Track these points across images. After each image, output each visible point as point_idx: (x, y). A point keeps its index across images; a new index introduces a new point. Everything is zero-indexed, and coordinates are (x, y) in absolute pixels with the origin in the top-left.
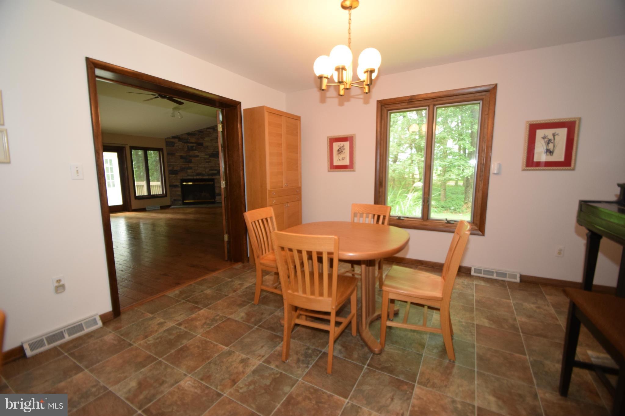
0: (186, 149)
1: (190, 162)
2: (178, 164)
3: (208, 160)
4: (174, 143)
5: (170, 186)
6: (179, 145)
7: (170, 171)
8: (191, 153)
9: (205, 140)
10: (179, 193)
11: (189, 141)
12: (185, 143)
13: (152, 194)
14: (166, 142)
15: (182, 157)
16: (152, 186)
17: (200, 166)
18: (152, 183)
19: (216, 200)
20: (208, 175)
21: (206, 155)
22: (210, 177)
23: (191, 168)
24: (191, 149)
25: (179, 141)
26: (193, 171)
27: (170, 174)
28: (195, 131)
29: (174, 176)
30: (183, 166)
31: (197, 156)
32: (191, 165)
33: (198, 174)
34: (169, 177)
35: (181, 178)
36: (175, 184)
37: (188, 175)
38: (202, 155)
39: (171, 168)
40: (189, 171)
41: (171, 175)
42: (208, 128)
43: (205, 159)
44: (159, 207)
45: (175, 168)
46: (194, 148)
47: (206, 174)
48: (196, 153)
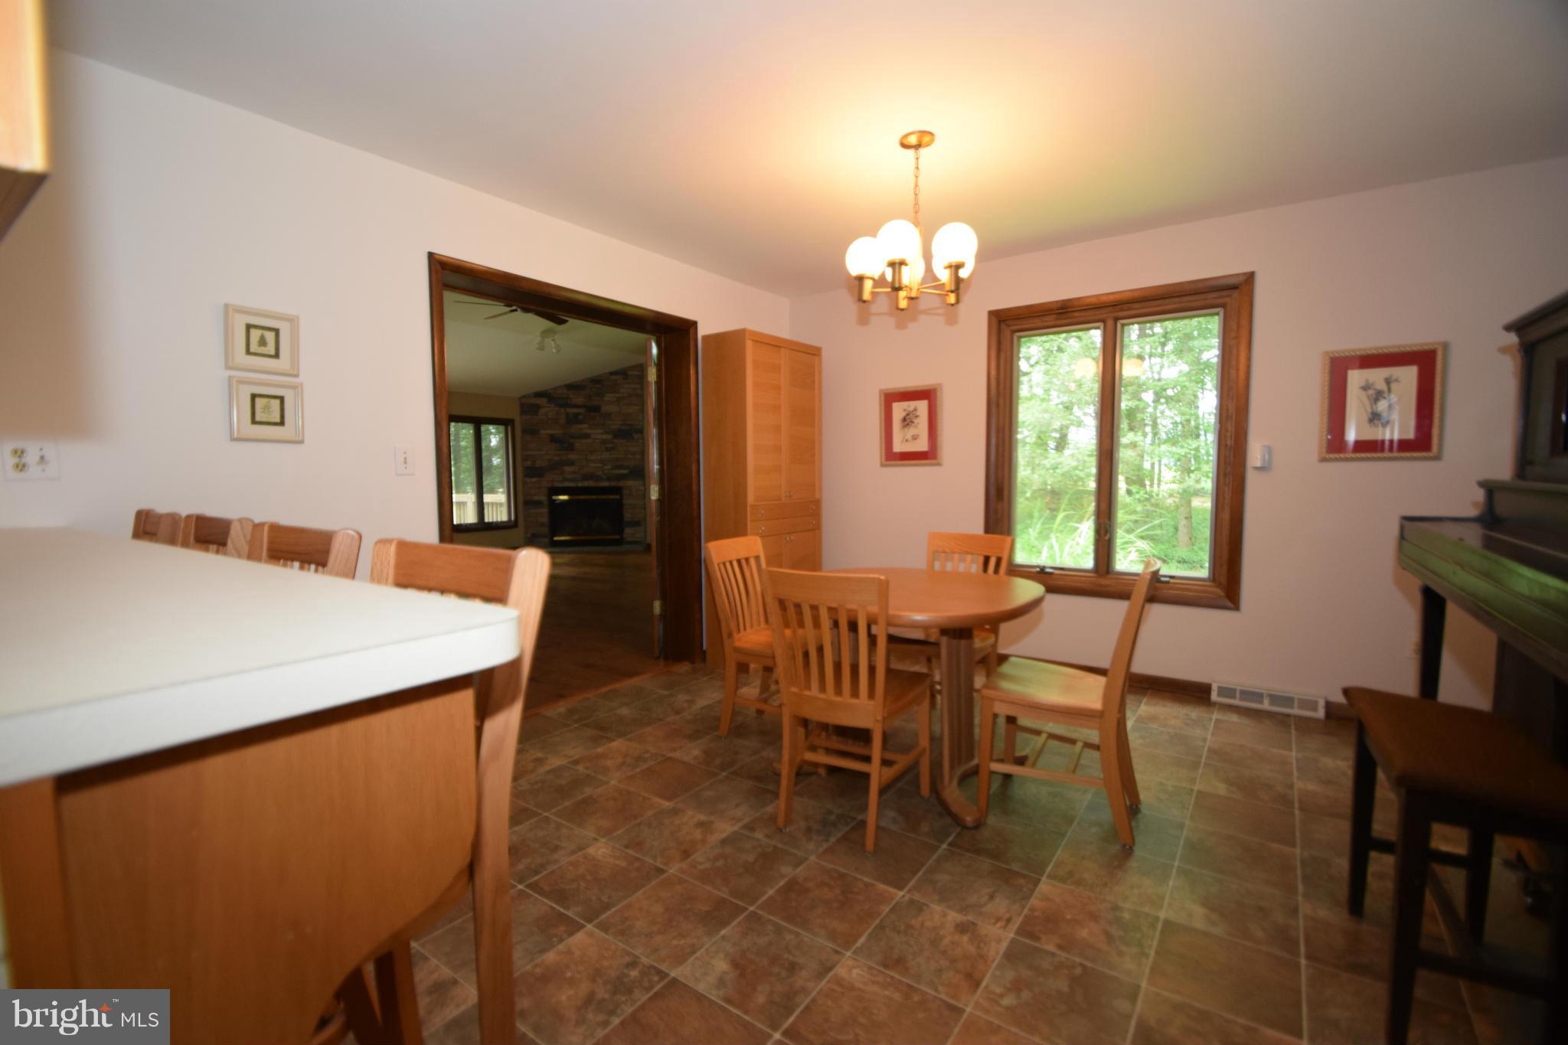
0: (563, 421)
1: (571, 448)
2: (544, 452)
3: (609, 445)
4: (538, 407)
5: (526, 503)
6: (548, 411)
7: (526, 468)
8: (574, 429)
9: (605, 398)
10: (545, 520)
11: (569, 402)
12: (561, 406)
13: (486, 520)
14: (522, 405)
15: (553, 439)
16: (488, 503)
17: (592, 458)
18: (488, 498)
19: (624, 536)
20: (609, 479)
21: (607, 433)
22: (613, 484)
23: (571, 463)
24: (574, 420)
25: (549, 402)
26: (577, 470)
27: (526, 476)
28: (583, 381)
29: (534, 480)
30: (556, 458)
31: (587, 436)
32: (572, 456)
33: (586, 477)
34: (525, 483)
35: (550, 486)
36: (536, 498)
37: (565, 480)
38: (598, 434)
39: (529, 463)
40: (568, 469)
41: (528, 480)
42: (611, 373)
43: (604, 442)
45: (538, 464)
46: (581, 417)
47: (604, 477)
48: (585, 428)
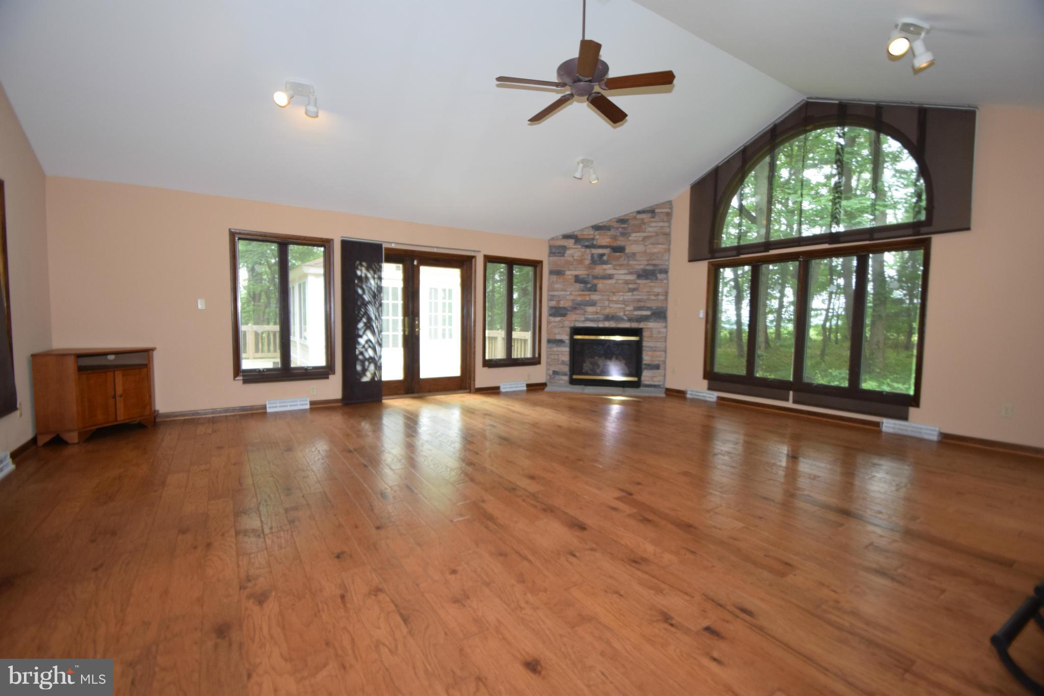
0: (587, 262)
1: (594, 289)
2: (568, 293)
3: (631, 286)
4: (564, 248)
5: (549, 341)
6: (574, 252)
7: (551, 308)
8: (599, 270)
9: (630, 238)
10: (566, 358)
11: (595, 243)
12: (587, 247)
13: (513, 357)
14: (551, 247)
15: (578, 279)
16: (515, 339)
17: (615, 298)
18: (516, 334)
19: (643, 378)
20: (630, 320)
21: (631, 273)
22: (635, 325)
23: (593, 304)
24: (599, 260)
25: (576, 243)
26: (598, 311)
27: (550, 315)
28: (610, 220)
29: (558, 319)
30: (579, 299)
31: (610, 277)
32: (595, 297)
33: (608, 318)
34: (549, 322)
35: (572, 325)
36: (558, 337)
37: (587, 320)
38: (621, 275)
39: (553, 303)
40: (590, 309)
41: (552, 319)
42: (639, 212)
43: (627, 282)
44: (525, 385)
45: (562, 304)
46: (605, 258)
47: (625, 318)
48: (608, 269)
